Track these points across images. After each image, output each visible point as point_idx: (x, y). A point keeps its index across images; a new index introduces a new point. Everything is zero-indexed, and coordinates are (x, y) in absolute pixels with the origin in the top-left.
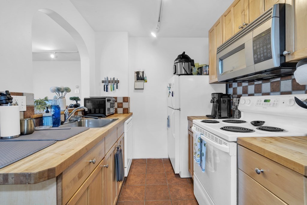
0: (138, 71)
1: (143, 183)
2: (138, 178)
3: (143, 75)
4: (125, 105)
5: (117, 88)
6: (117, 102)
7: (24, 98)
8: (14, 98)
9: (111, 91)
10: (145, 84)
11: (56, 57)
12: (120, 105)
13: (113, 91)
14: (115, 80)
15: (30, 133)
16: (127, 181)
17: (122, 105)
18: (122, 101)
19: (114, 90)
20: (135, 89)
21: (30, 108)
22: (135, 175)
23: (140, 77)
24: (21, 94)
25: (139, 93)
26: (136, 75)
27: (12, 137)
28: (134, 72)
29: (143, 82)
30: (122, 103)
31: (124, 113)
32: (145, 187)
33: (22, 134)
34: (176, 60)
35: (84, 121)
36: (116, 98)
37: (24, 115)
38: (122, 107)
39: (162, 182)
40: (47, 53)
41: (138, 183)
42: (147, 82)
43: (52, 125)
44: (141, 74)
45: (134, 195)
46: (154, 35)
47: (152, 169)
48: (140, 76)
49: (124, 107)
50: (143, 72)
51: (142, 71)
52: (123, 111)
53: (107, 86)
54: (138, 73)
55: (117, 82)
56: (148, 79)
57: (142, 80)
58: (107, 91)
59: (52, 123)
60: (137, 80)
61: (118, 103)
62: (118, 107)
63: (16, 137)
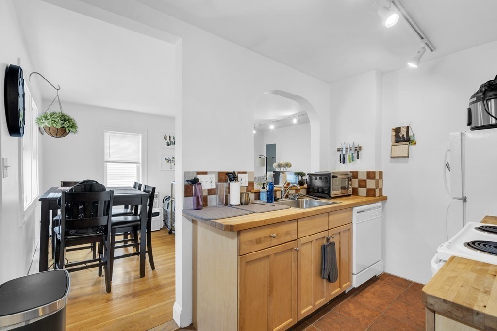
0: (399, 127)
1: (382, 309)
2: (377, 299)
3: (408, 133)
4: (371, 184)
5: (358, 158)
6: (357, 178)
7: (246, 175)
8: (240, 176)
9: (350, 162)
10: (412, 147)
11: (299, 121)
12: (363, 184)
13: (352, 163)
14: (355, 146)
15: (247, 204)
16: (357, 296)
17: (366, 184)
18: (365, 177)
19: (353, 161)
20: (392, 158)
21: (251, 184)
22: (374, 294)
23: (402, 137)
24: (245, 173)
25: (400, 165)
26: (394, 133)
27: (236, 205)
28: (391, 130)
29: (407, 146)
30: (365, 181)
31: (368, 196)
32: (381, 314)
33: (242, 204)
34: (473, 97)
35: (302, 200)
36: (357, 172)
37: (247, 189)
38: (365, 186)
39: (418, 324)
40: (289, 118)
41: (372, 306)
42: (415, 144)
43: (266, 201)
44: (403, 132)
45: (357, 314)
46: (412, 65)
47: (412, 299)
48: (401, 135)
49: (368, 187)
50: (408, 127)
51: (405, 125)
52: (367, 193)
53: (344, 155)
54: (397, 131)
55: (358, 149)
56: (417, 139)
57: (405, 141)
58: (344, 163)
59: (266, 198)
60: (396, 142)
61: (359, 181)
62: (360, 186)
63: (237, 205)
